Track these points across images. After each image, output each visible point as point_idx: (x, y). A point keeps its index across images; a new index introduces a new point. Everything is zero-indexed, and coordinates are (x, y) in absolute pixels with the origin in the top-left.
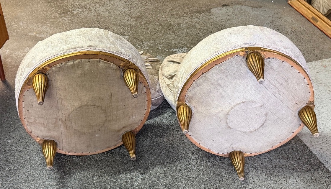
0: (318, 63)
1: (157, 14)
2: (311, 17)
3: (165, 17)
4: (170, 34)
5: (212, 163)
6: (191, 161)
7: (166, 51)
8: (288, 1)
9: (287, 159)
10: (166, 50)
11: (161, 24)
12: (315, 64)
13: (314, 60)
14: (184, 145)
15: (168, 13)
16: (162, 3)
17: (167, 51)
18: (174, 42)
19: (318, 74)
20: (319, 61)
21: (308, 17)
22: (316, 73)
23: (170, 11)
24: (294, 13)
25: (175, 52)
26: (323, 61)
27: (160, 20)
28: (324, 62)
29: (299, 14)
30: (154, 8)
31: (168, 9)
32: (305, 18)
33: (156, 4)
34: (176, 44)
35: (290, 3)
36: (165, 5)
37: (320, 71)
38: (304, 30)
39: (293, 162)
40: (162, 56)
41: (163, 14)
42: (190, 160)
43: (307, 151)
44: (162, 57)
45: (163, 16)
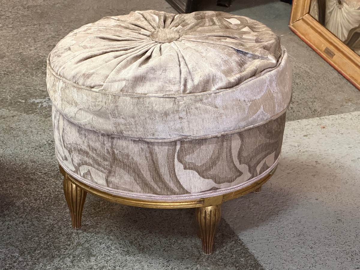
0: (314, 121)
1: (20, 44)
2: (324, 48)
3: (36, 49)
4: (37, 76)
5: (54, 267)
6: (15, 264)
7: (20, 102)
8: (289, 24)
9: (198, 259)
10: (20, 100)
11: (23, 60)
12: (307, 123)
13: (307, 117)
14: (8, 241)
15: (44, 42)
16: (36, 26)
17: (23, 101)
18: (41, 89)
19: (305, 138)
20: (316, 118)
21: (319, 50)
22: (302, 136)
23: (48, 40)
24: (295, 45)
25: (38, 103)
26: (323, 118)
27: (24, 53)
28: (325, 120)
29: (306, 45)
30: (17, 34)
31: (46, 37)
32: (314, 53)
33: (24, 29)
34: (43, 91)
35: (292, 27)
36: (41, 30)
37: (312, 133)
38: (306, 72)
39: (206, 264)
40: (8, 109)
41: (32, 44)
42: (14, 262)
43: (239, 249)
44: (10, 111)
45: (31, 47)
